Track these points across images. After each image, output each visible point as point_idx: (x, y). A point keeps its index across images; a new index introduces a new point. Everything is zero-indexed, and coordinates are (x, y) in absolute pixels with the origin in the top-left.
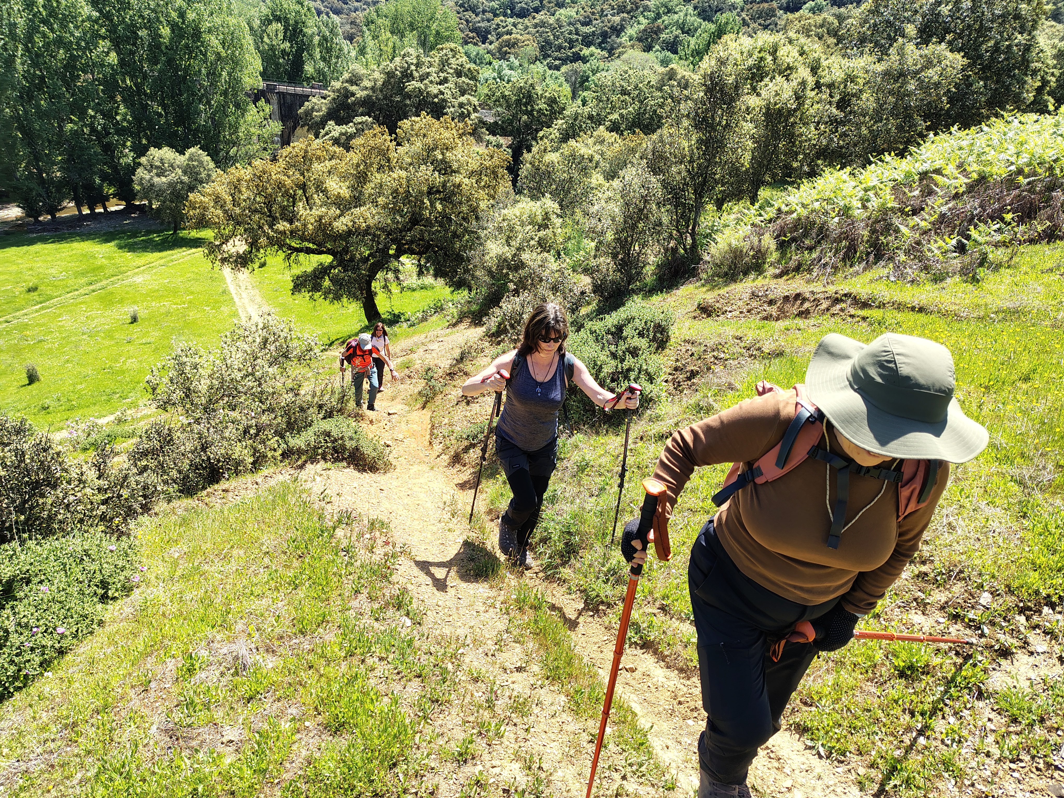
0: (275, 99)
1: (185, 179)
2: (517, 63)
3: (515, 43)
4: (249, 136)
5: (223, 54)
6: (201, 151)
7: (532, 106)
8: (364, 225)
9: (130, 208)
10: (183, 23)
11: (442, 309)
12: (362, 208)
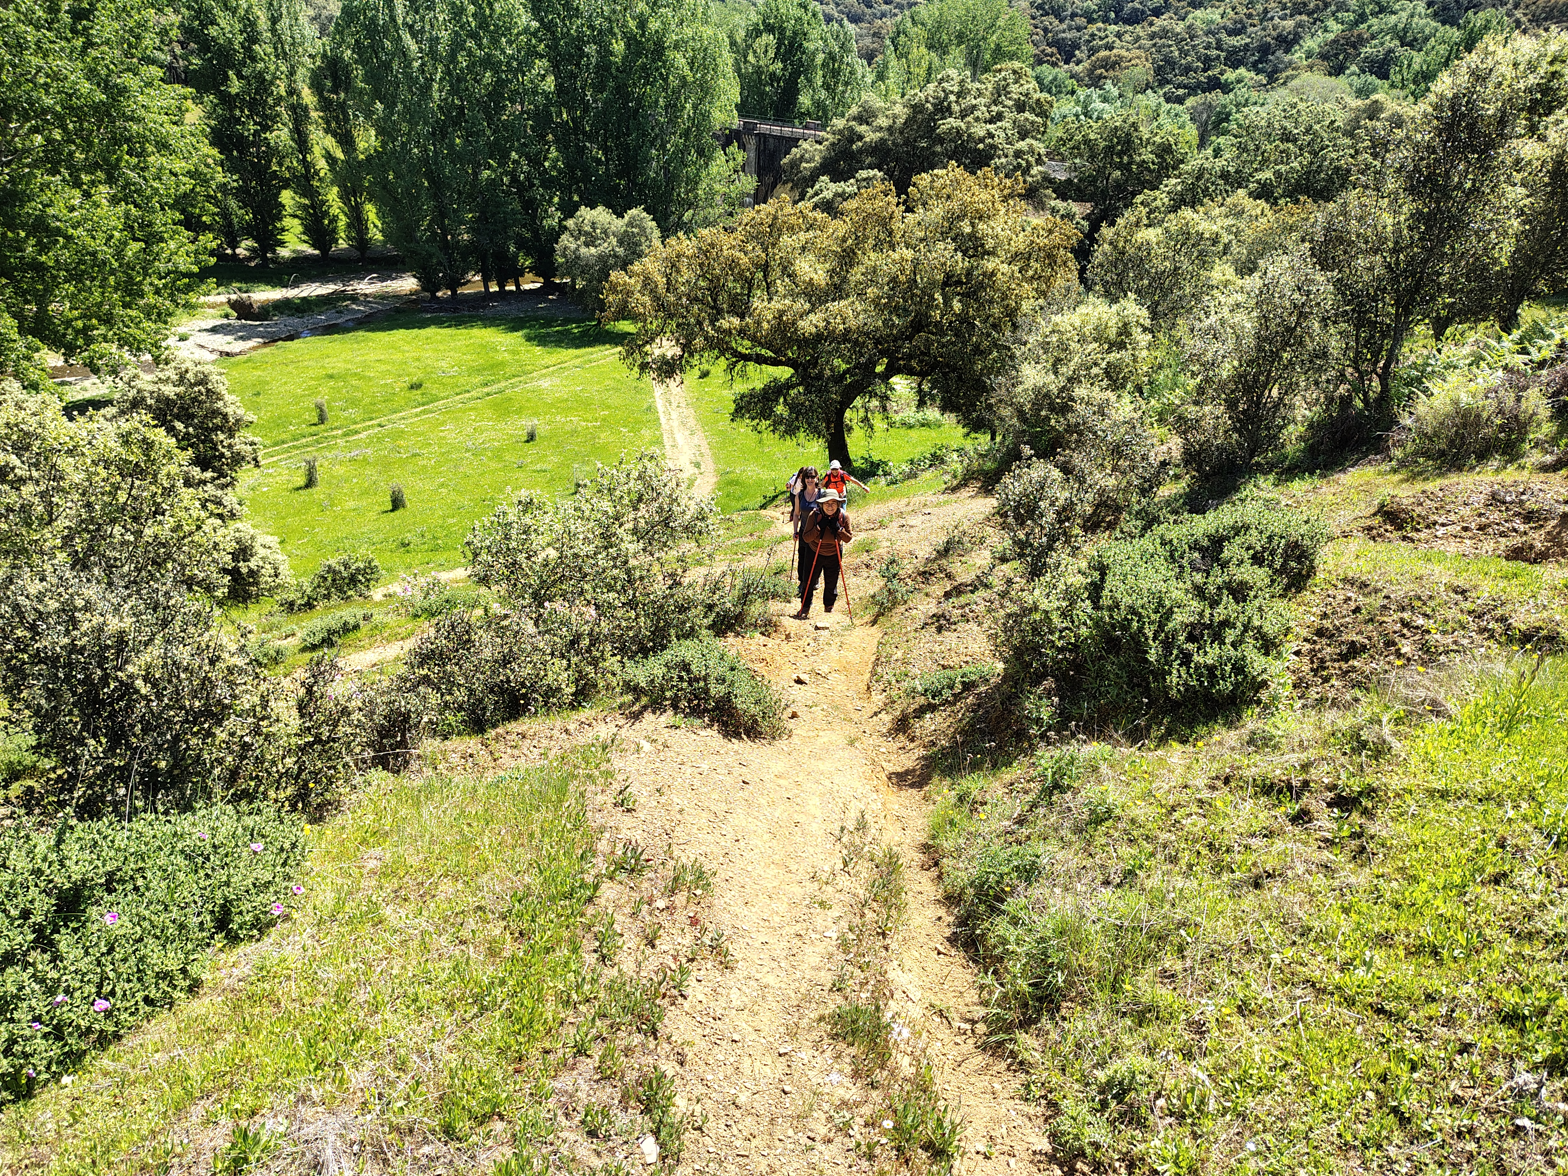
0: (752, 143)
1: (620, 251)
2: (1115, 92)
3: (1116, 63)
4: (711, 194)
5: (690, 79)
6: (644, 214)
7: (1131, 156)
8: (841, 327)
9: (549, 287)
10: (643, 35)
11: (942, 462)
12: (843, 303)
